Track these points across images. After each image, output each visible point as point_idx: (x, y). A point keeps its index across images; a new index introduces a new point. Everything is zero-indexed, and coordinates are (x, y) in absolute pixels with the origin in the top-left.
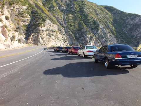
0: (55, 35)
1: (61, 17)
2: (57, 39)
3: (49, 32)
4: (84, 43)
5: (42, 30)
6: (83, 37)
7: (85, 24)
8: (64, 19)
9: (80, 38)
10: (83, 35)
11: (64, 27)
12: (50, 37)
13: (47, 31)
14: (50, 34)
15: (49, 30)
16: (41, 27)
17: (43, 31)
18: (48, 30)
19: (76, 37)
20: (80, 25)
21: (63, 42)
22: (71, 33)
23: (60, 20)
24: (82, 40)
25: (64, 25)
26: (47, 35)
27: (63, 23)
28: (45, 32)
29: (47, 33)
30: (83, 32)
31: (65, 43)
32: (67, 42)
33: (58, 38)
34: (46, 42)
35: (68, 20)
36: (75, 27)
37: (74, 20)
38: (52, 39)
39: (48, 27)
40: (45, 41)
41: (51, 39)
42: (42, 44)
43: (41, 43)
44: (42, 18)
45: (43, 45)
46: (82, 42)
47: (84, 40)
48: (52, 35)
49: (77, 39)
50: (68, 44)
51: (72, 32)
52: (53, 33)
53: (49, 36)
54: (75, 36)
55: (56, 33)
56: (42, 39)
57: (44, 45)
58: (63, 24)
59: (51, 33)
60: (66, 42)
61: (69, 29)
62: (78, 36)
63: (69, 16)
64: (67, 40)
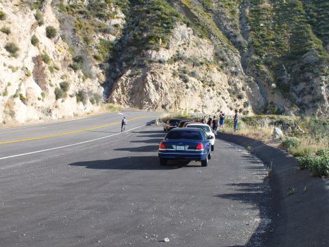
0: (201, 76)
1: (233, 12)
2: (207, 88)
3: (183, 66)
4: (306, 102)
5: (158, 58)
6: (307, 80)
7: (319, 36)
8: (240, 19)
9: (296, 84)
10: (310, 75)
11: (238, 46)
12: (186, 81)
13: (176, 63)
14: (185, 72)
15: (181, 59)
16: (157, 50)
17: (160, 62)
18: (177, 58)
19: (278, 82)
20: (298, 39)
21: (229, 100)
22: (264, 68)
23: (228, 20)
24: (301, 93)
25: (240, 39)
26: (174, 75)
27: (239, 32)
28: (167, 65)
29: (176, 69)
30: (308, 64)
31: (238, 102)
32: (245, 99)
33: (212, 84)
34: (171, 98)
35: (257, 21)
36: (277, 46)
37: (278, 21)
38: (189, 90)
39: (181, 49)
40: (166, 94)
41: (187, 88)
42: (155, 106)
43: (153, 101)
44: (163, 19)
45: (160, 107)
46: (299, 100)
47: (310, 93)
48: (193, 74)
49: (284, 89)
50: (246, 105)
51: (266, 63)
52: (196, 69)
53: (181, 77)
54: (275, 77)
55: (205, 67)
56: (157, 87)
57: (163, 107)
58: (235, 36)
59: (190, 69)
60: (240, 97)
61: (257, 54)
62: (287, 77)
63: (262, 6)
64: (244, 93)
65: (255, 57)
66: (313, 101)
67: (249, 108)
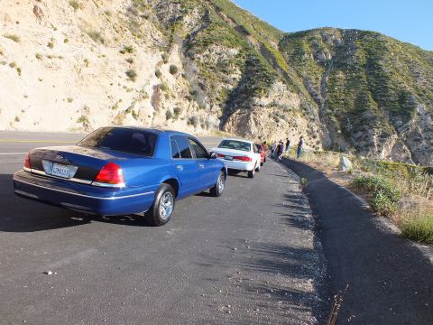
0: (289, 119)
1: (317, 79)
2: (292, 128)
3: (276, 110)
4: (362, 146)
5: (260, 103)
6: (364, 130)
7: (375, 100)
8: (322, 84)
9: (356, 132)
10: (367, 127)
11: (318, 101)
12: (277, 121)
13: (272, 108)
14: (277, 115)
15: (276, 105)
16: (260, 97)
17: (261, 106)
18: (273, 105)
19: (343, 130)
20: (361, 101)
21: (307, 138)
22: (334, 119)
23: (313, 84)
24: (359, 139)
25: (320, 97)
26: (270, 116)
27: (319, 93)
28: (265, 109)
29: (271, 112)
30: (366, 119)
31: (313, 140)
32: (318, 139)
33: (295, 126)
34: (265, 132)
35: (333, 87)
36: (345, 104)
37: (348, 87)
38: (279, 128)
39: (277, 99)
40: (262, 129)
41: (278, 126)
42: (254, 137)
43: (252, 132)
46: (357, 144)
47: (365, 140)
48: (283, 117)
49: (346, 135)
50: (318, 143)
51: (336, 116)
52: (286, 114)
53: (274, 118)
54: (341, 126)
55: (292, 113)
56: (256, 124)
57: (259, 138)
58: (317, 95)
59: (281, 113)
60: (314, 137)
61: (330, 108)
62: (349, 127)
63: (338, 76)
64: (318, 134)
65: (329, 111)
66: (367, 146)
67: (320, 145)
